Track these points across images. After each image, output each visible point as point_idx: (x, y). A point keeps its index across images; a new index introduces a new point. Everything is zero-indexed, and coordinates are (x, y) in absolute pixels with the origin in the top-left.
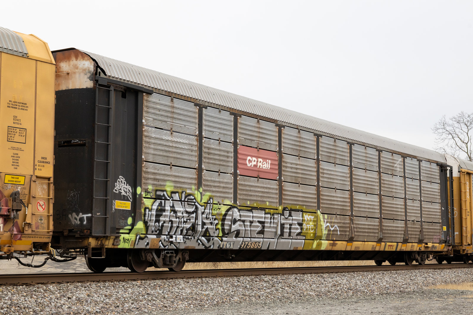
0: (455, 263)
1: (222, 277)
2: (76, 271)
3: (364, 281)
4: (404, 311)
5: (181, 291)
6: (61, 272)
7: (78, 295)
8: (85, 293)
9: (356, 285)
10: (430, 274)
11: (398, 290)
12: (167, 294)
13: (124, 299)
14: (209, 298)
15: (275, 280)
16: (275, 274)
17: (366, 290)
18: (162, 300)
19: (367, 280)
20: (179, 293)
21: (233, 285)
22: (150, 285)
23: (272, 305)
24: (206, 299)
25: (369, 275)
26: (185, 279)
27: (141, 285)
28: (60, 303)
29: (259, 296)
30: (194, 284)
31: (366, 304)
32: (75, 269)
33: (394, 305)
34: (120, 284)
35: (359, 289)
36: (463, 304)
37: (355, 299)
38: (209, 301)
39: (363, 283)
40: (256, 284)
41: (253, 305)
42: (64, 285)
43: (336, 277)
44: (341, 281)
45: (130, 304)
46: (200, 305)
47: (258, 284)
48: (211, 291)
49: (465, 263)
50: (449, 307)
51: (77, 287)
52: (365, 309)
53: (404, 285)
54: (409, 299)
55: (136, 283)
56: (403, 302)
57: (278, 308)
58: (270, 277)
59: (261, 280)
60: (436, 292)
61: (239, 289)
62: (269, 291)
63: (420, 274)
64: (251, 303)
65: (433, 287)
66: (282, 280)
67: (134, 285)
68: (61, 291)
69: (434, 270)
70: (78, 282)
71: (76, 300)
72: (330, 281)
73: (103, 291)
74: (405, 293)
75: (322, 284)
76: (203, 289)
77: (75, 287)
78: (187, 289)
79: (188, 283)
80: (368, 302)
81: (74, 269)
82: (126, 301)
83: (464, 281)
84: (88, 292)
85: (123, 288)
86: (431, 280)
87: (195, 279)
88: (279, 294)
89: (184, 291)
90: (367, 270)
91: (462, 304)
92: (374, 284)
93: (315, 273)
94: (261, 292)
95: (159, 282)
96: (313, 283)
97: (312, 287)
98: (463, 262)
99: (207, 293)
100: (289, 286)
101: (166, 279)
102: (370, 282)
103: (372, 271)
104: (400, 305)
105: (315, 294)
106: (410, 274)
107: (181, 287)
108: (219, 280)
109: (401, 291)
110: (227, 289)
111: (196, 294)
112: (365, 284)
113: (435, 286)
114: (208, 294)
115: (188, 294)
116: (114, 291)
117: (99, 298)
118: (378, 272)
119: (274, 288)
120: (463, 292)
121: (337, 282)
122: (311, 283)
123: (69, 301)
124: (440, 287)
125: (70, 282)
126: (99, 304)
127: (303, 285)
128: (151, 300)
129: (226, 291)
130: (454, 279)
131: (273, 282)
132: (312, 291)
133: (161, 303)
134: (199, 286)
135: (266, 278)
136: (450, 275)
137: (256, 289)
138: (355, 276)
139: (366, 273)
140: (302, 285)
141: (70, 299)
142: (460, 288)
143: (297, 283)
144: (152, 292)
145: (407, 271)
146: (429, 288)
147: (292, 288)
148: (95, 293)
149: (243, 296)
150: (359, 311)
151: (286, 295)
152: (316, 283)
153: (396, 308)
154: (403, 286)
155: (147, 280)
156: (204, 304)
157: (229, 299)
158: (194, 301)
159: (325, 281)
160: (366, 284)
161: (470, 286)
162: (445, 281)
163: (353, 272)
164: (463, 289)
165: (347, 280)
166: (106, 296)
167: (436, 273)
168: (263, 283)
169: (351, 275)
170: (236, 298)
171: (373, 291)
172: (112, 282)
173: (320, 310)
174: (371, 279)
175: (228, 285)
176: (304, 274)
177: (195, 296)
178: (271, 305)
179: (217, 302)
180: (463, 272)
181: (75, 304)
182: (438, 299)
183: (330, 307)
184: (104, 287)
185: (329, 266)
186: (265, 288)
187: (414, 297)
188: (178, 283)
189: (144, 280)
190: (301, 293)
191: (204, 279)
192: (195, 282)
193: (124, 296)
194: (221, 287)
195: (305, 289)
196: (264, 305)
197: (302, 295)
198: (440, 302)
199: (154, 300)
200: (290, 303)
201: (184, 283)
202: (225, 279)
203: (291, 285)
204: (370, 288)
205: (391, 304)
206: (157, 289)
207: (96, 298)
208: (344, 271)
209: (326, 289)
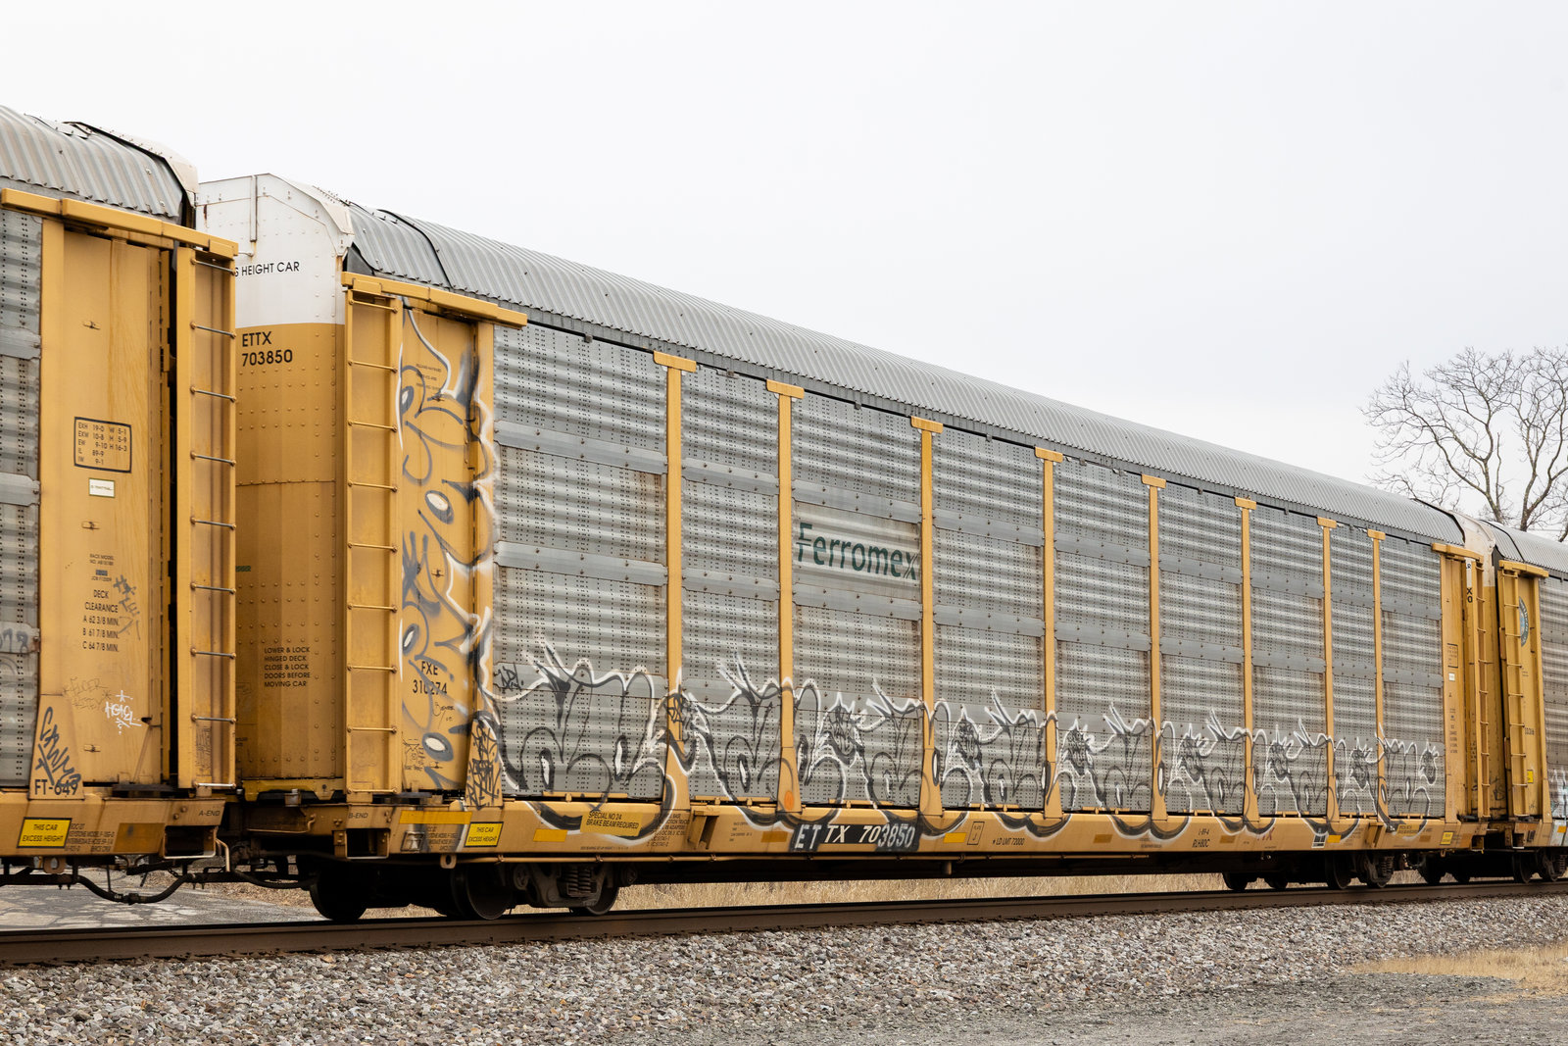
1: (625, 937)
3: (1127, 949)
5: (477, 989)
6: (51, 924)
7: (109, 1008)
8: (138, 1000)
9: (1099, 961)
10: (1359, 923)
11: (1247, 979)
12: (431, 1002)
13: (274, 1022)
14: (578, 1013)
15: (814, 948)
16: (813, 924)
17: (1134, 980)
18: (412, 1021)
19: (1138, 944)
20: (472, 998)
21: (663, 967)
22: (368, 971)
23: (803, 1036)
24: (567, 1018)
25: (1145, 928)
26: (492, 948)
27: (336, 969)
28: (47, 1037)
29: (757, 1006)
30: (524, 963)
31: (1133, 1031)
32: (98, 916)
33: (1233, 1031)
34: (260, 966)
35: (1109, 976)
36: (1474, 1025)
37: (1096, 1012)
38: (580, 1025)
39: (1123, 955)
40: (745, 962)
41: (735, 1036)
42: (62, 974)
43: (1027, 935)
44: (1047, 947)
45: (297, 1037)
46: (546, 1037)
47: (752, 964)
48: (586, 991)
50: (1425, 1038)
51: (108, 981)
53: (1266, 959)
54: (1284, 1010)
55: (319, 963)
56: (1265, 1020)
58: (795, 938)
59: (763, 950)
60: (1378, 985)
61: (687, 982)
62: (790, 985)
63: (1323, 922)
64: (727, 1031)
65: (1368, 967)
66: (836, 949)
67: (310, 969)
68: (49, 993)
69: (1371, 908)
70: (113, 961)
71: (103, 1026)
72: (1007, 949)
73: (201, 994)
74: (1271, 991)
75: (980, 960)
76: (558, 983)
77: (99, 981)
78: (499, 984)
79: (505, 960)
80: (1140, 1024)
81: (96, 914)
82: (282, 1029)
83: (1477, 946)
84: (148, 998)
85: (271, 981)
86: (1360, 942)
87: (529, 947)
88: (828, 997)
89: (490, 989)
90: (1137, 910)
91: (1469, 1025)
92: (1160, 958)
93: (954, 922)
94: (762, 989)
95: (400, 959)
96: (948, 956)
97: (943, 971)
99: (573, 995)
100: (863, 969)
101: (426, 948)
102: (1146, 951)
103: (1153, 913)
104: (1254, 1033)
105: (954, 994)
106: (1289, 924)
107: (479, 977)
108: (616, 951)
109: (1255, 982)
110: (643, 980)
111: (532, 999)
112: (1129, 960)
113: (1374, 963)
114: (577, 1000)
115: (505, 1001)
116: (241, 993)
117: (185, 1019)
118: (1174, 917)
119: (810, 976)
120: (1473, 984)
121: (1030, 952)
122: (939, 955)
123: (79, 1028)
124: (1393, 966)
125: (84, 962)
126: (186, 1039)
127: (912, 965)
128: (371, 1022)
129: (638, 987)
130: (1441, 939)
131: (806, 954)
132: (942, 984)
133: (409, 1034)
134: (543, 973)
135: (781, 940)
136: (1429, 925)
137: (744, 981)
138: (1096, 929)
139: (1132, 920)
140: (906, 965)
141: (84, 1021)
142: (1464, 969)
143: (889, 958)
144: (377, 996)
145: (1277, 911)
146: (1354, 972)
147: (871, 974)
148: (173, 1000)
149: (699, 1007)
151: (851, 999)
152: (957, 956)
153: (1239, 1044)
154: (1261, 966)
155: (357, 952)
156: (562, 1035)
157: (651, 1018)
158: (525, 1027)
159: (988, 949)
160: (1133, 958)
161: (1499, 963)
162: (1410, 946)
163: (1087, 917)
164: (1472, 974)
165: (1065, 945)
166: (210, 1010)
167: (1379, 918)
168: (770, 959)
169: (1081, 928)
170: (674, 1013)
171: (1157, 984)
172: (232, 960)
174: (1152, 941)
175: (647, 968)
176: (914, 924)
177: (527, 1009)
178: (799, 1037)
179: (606, 1027)
180: (1474, 913)
181: (101, 1040)
182: (1386, 1010)
184: (205, 977)
185: (1003, 896)
186: (776, 977)
187: (1303, 1002)
188: (470, 960)
189: (346, 950)
190: (903, 991)
191: (559, 946)
192: (529, 956)
193: (277, 1009)
194: (620, 974)
195: (919, 980)
196: (772, 1037)
197: (907, 998)
198: (1394, 1019)
199: (383, 1024)
200: (865, 1027)
201: (490, 962)
202: (634, 947)
203: (868, 966)
204: (1146, 973)
205: (1223, 1030)
206: (393, 984)
207: (174, 1020)
208: (1056, 913)
209: (994, 978)
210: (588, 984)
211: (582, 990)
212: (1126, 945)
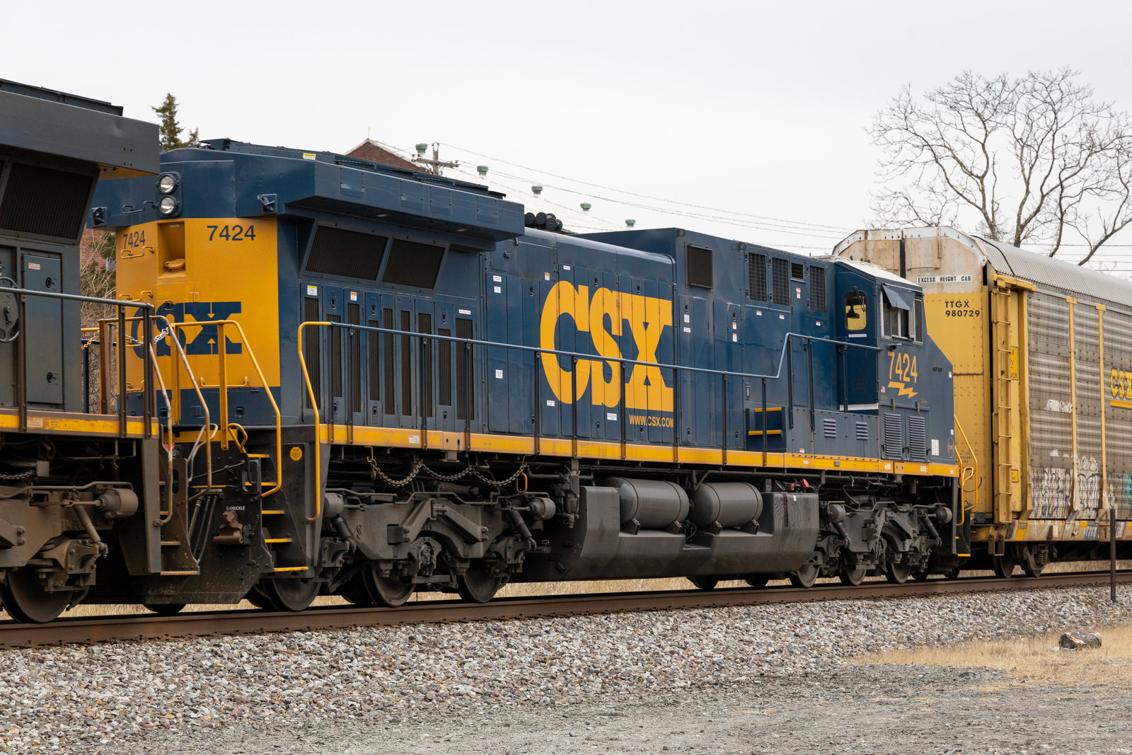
1: (158, 638)
3: (641, 644)
4: (773, 741)
5: (15, 690)
9: (614, 656)
10: (860, 617)
11: (754, 671)
14: (114, 712)
15: (342, 647)
17: (648, 673)
19: (652, 639)
20: (11, 699)
21: (196, 667)
23: (331, 731)
24: (103, 717)
25: (659, 624)
26: (30, 651)
29: (287, 703)
30: (61, 664)
31: (646, 722)
33: (740, 720)
35: (624, 670)
36: (967, 713)
37: (612, 704)
38: (115, 723)
39: (638, 650)
40: (276, 662)
41: (265, 732)
43: (547, 632)
44: (565, 644)
46: (83, 736)
47: (282, 663)
48: (121, 690)
49: (1000, 575)
50: (921, 725)
52: (644, 738)
53: (772, 652)
54: (789, 701)
56: (770, 710)
57: (350, 741)
58: (324, 638)
59: (293, 649)
60: (878, 676)
61: (219, 680)
62: (318, 683)
63: (826, 617)
64: (258, 727)
65: (869, 659)
66: (363, 648)
69: (872, 603)
72: (527, 645)
74: (777, 682)
75: (502, 656)
76: (94, 684)
78: (37, 685)
79: (43, 662)
80: (653, 715)
83: (971, 637)
86: (861, 636)
87: (66, 649)
88: (355, 693)
89: (26, 689)
91: (963, 713)
92: (672, 653)
93: (477, 621)
94: (291, 687)
96: (470, 653)
97: (466, 667)
99: (108, 695)
100: (390, 666)
102: (659, 646)
103: (666, 610)
104: (760, 722)
105: (476, 689)
106: (794, 619)
107: (17, 679)
108: (150, 652)
109: (762, 674)
110: (177, 680)
111: (68, 699)
112: (644, 655)
113: (874, 655)
114: (112, 700)
115: (43, 702)
118: (686, 613)
119: (338, 673)
120: (967, 674)
121: (549, 649)
122: (462, 652)
124: (892, 658)
127: (436, 662)
129: (172, 687)
130: (937, 632)
131: (334, 653)
132: (465, 680)
134: (79, 674)
135: (310, 639)
136: (927, 619)
137: (274, 679)
138: (612, 626)
139: (646, 616)
140: (431, 662)
142: (958, 660)
143: (414, 656)
145: (783, 606)
146: (856, 663)
147: (397, 671)
149: (230, 705)
150: (624, 743)
151: (377, 695)
152: (480, 653)
153: (746, 733)
154: (768, 659)
156: (98, 733)
157: (185, 716)
158: (62, 726)
159: (509, 646)
160: (647, 653)
161: (991, 653)
162: (909, 638)
163: (603, 614)
164: (966, 665)
165: (583, 641)
167: (880, 612)
168: (299, 658)
169: (598, 625)
170: (206, 710)
171: (669, 677)
173: (494, 744)
174: (665, 636)
175: (181, 668)
176: (439, 623)
177: (64, 708)
178: (327, 732)
179: (141, 725)
180: (968, 607)
182: (885, 699)
183: (526, 735)
186: (305, 675)
187: (807, 692)
188: (8, 662)
190: (427, 687)
191: (96, 648)
192: (66, 658)
194: (154, 674)
195: (443, 676)
196: (301, 733)
197: (431, 694)
198: (892, 708)
200: (390, 722)
201: (28, 664)
202: (168, 648)
203: (394, 664)
204: (659, 667)
205: (731, 720)
208: (574, 611)
209: (514, 673)
210: (123, 684)
211: (117, 690)
212: (641, 640)
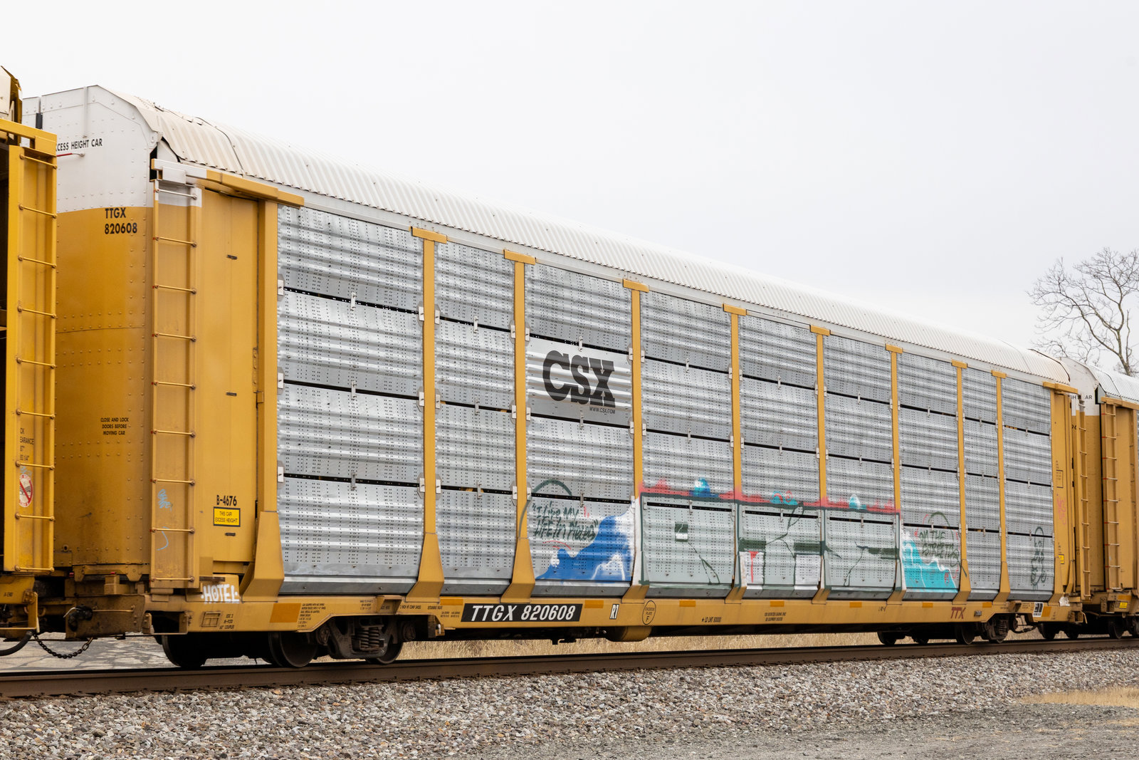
0: (1089, 636)
1: (492, 676)
2: (114, 665)
3: (857, 686)
6: (76, 667)
7: (119, 727)
8: (139, 721)
9: (837, 695)
10: (1026, 667)
11: (945, 707)
12: (351, 723)
13: (238, 738)
14: (459, 732)
15: (629, 685)
16: (632, 667)
17: (863, 708)
18: (338, 737)
19: (865, 682)
20: (382, 721)
21: (520, 698)
22: (306, 701)
23: (622, 748)
24: (450, 735)
25: (870, 670)
26: (396, 685)
27: (283, 699)
28: (74, 748)
29: (588, 726)
30: (419, 695)
31: (862, 745)
32: (111, 661)
33: (934, 745)
34: (228, 697)
35: (844, 705)
36: (1110, 742)
37: (835, 731)
38: (459, 740)
39: (853, 691)
40: (580, 695)
41: (572, 748)
42: (84, 703)
43: (785, 675)
44: (799, 684)
45: (255, 749)
46: (435, 749)
47: (585, 696)
48: (464, 715)
49: (1113, 637)
50: (1074, 750)
51: (117, 707)
52: (860, 757)
53: (958, 693)
54: (972, 730)
55: (271, 695)
56: (957, 737)
57: (636, 756)
58: (616, 678)
59: (593, 686)
60: (1040, 712)
61: (537, 709)
62: (612, 712)
63: (1000, 666)
64: (566, 745)
65: (1033, 699)
66: (645, 685)
67: (264, 699)
68: (75, 717)
69: (1035, 656)
70: (121, 693)
71: (114, 740)
72: (770, 685)
73: (185, 717)
74: (962, 716)
75: (750, 694)
76: (444, 710)
77: (111, 708)
78: (401, 710)
79: (405, 693)
80: (867, 740)
81: (109, 659)
82: (244, 743)
83: (1112, 684)
84: (147, 720)
85: (236, 708)
86: (1027, 681)
87: (423, 684)
88: (640, 720)
89: (394, 714)
90: (864, 657)
91: (1107, 742)
92: (881, 692)
93: (732, 666)
94: (591, 714)
95: (329, 692)
96: (727, 691)
97: (723, 701)
98: (1108, 636)
99: (454, 718)
100: (665, 700)
101: (348, 684)
102: (871, 687)
103: (876, 660)
104: (950, 747)
105: (731, 718)
106: (975, 668)
107: (386, 705)
108: (485, 686)
109: (950, 710)
110: (505, 708)
111: (425, 721)
112: (859, 694)
113: (1037, 696)
114: (457, 722)
115: (406, 723)
116: (214, 716)
117: (173, 736)
118: (891, 663)
119: (626, 705)
120: (1109, 711)
121: (787, 688)
122: (721, 690)
123: (97, 742)
124: (1051, 698)
125: (100, 694)
126: (174, 750)
127: (701, 698)
128: (308, 738)
129: (502, 713)
130: (1086, 679)
131: (624, 689)
132: (723, 711)
133: (336, 747)
134: (433, 702)
135: (605, 679)
136: (1078, 669)
137: (579, 708)
138: (835, 671)
139: (861, 664)
140: (697, 697)
141: (100, 737)
142: (1103, 701)
143: (684, 692)
144: (312, 719)
145: (966, 658)
146: (1023, 702)
147: (671, 704)
148: (165, 722)
149: (546, 727)
151: (656, 722)
152: (734, 691)
153: (939, 755)
154: (955, 698)
155: (298, 687)
156: (447, 748)
157: (511, 735)
158: (420, 741)
159: (756, 685)
160: (861, 692)
161: (1128, 696)
162: (1064, 684)
163: (828, 662)
164: (1109, 704)
165: (813, 683)
166: (192, 729)
167: (1041, 663)
168: (596, 693)
169: (824, 670)
170: (528, 731)
171: (879, 711)
172: (208, 693)
174: (876, 680)
175: (509, 699)
176: (702, 668)
177: (422, 728)
178: (618, 749)
179: (479, 741)
180: (1110, 660)
181: (113, 751)
182: (1046, 730)
183: (770, 753)
184: (188, 705)
185: (767, 647)
186: (602, 706)
187: (985, 724)
188: (380, 693)
189: (290, 686)
190: (694, 716)
191: (445, 683)
192: (423, 690)
193: (240, 728)
194: (489, 703)
195: (706, 708)
197: (697, 721)
198: (1052, 737)
199: (317, 739)
200: (666, 742)
201: (394, 694)
202: (499, 684)
203: (669, 698)
204: (871, 703)
205: (927, 745)
206: (324, 710)
207: (166, 736)
208: (806, 659)
209: (760, 706)
210: (466, 711)
211: (461, 715)
212: (857, 682)
